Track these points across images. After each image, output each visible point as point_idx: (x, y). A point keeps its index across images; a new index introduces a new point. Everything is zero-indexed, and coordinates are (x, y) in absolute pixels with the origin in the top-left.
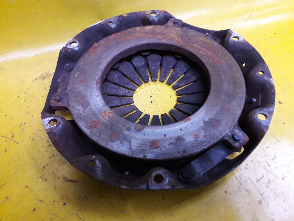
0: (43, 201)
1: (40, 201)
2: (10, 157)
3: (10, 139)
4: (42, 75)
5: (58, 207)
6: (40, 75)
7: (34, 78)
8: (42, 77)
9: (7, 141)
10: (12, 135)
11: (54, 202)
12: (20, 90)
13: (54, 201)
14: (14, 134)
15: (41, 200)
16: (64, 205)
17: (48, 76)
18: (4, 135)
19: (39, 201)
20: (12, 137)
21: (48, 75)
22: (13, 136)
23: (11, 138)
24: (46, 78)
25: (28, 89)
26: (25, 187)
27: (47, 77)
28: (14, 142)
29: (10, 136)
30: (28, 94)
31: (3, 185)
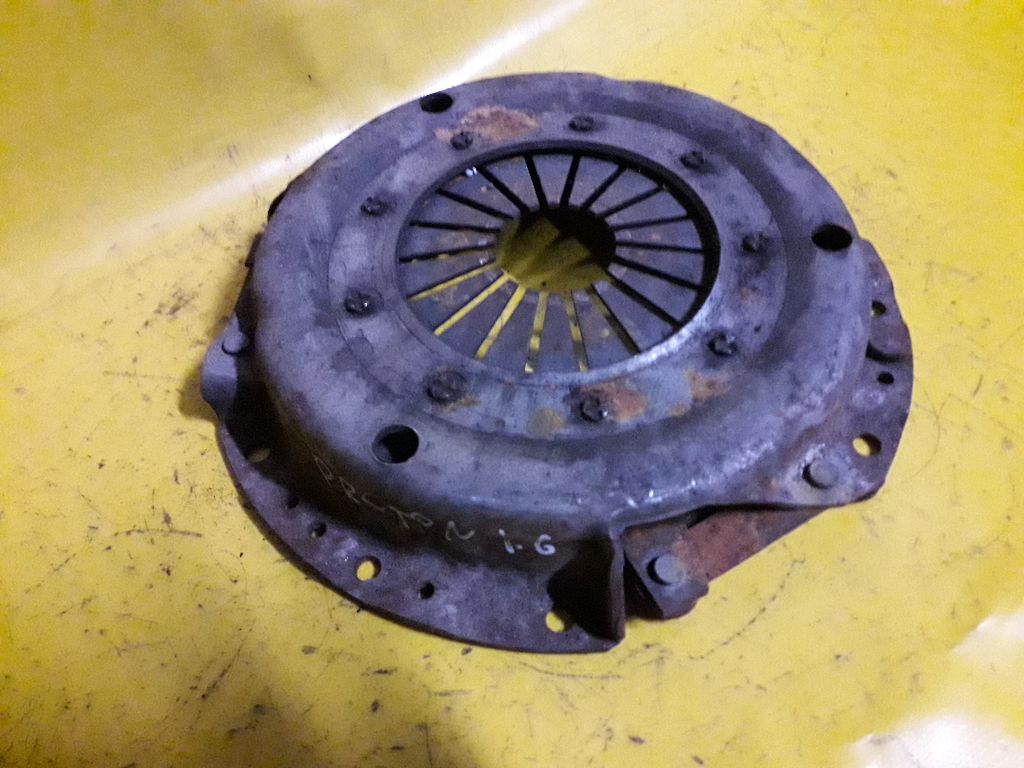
0: (389, 669)
1: (380, 672)
2: (196, 585)
3: (162, 530)
4: (161, 305)
5: (451, 667)
6: (156, 307)
7: (139, 322)
8: (168, 310)
9: (155, 539)
10: (162, 516)
11: (428, 659)
12: (107, 373)
13: (426, 657)
14: (167, 511)
15: (384, 669)
16: (465, 656)
17: (187, 302)
18: (132, 528)
19: (378, 676)
20: (165, 525)
21: (185, 298)
22: (167, 519)
23: (166, 528)
24: (182, 309)
25: (135, 360)
26: (302, 654)
27: (184, 306)
28: (181, 535)
29: (157, 523)
30: (145, 377)
31: (222, 675)
